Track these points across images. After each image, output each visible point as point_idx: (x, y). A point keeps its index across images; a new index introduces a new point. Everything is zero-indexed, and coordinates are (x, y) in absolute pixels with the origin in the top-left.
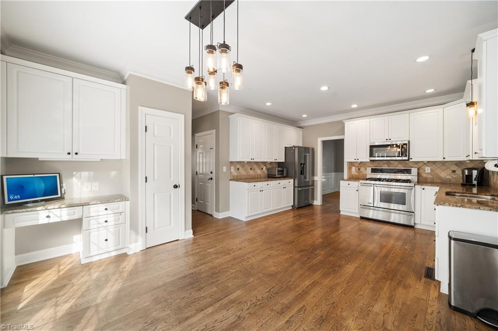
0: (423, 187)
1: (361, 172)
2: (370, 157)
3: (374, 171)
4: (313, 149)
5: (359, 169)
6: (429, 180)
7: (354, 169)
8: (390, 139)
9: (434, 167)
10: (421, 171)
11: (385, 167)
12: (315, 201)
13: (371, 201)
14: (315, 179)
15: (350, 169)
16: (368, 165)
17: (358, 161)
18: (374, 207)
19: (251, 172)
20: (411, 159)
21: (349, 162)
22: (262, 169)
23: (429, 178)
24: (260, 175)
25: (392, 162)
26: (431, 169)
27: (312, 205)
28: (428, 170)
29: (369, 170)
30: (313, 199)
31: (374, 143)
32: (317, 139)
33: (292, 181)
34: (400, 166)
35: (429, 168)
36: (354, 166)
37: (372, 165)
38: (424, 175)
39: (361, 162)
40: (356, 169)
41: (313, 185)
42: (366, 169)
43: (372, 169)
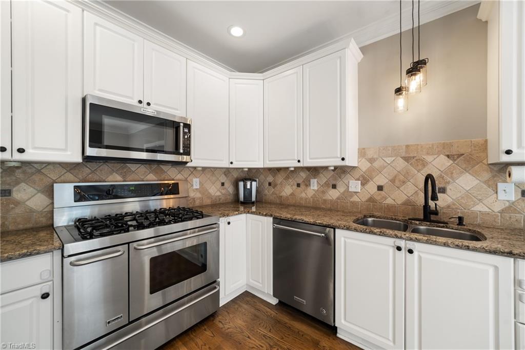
6: (197, 202)
8: (149, 104)
20: (192, 161)
23: (197, 199)
26: (200, 183)
28: (196, 183)
34: (151, 176)
35: (198, 180)
38: (192, 194)
43: (76, 188)
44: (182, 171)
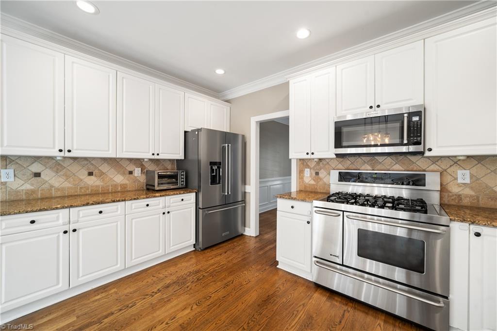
0: (475, 228)
1: (321, 179)
2: (336, 147)
3: (344, 177)
4: (243, 136)
5: (317, 174)
6: (466, 202)
7: (307, 172)
8: (378, 106)
9: (479, 170)
10: (448, 179)
11: (366, 169)
12: (246, 229)
13: (338, 252)
14: (246, 191)
15: (301, 172)
16: (334, 166)
17: (313, 157)
18: (343, 265)
19: (92, 181)
20: (430, 150)
21: (300, 160)
22: (131, 173)
23: (467, 196)
24: (123, 186)
25: (380, 159)
26: (472, 176)
27: (242, 235)
28: (463, 176)
29: (335, 175)
30: (244, 224)
31: (345, 116)
32: (250, 119)
33: (192, 196)
34: (397, 167)
35: (467, 172)
36: (308, 167)
37: (340, 166)
38: (454, 189)
39: (320, 160)
40: (311, 174)
41: (244, 201)
42: (329, 174)
43: (340, 173)
44: (437, 161)
